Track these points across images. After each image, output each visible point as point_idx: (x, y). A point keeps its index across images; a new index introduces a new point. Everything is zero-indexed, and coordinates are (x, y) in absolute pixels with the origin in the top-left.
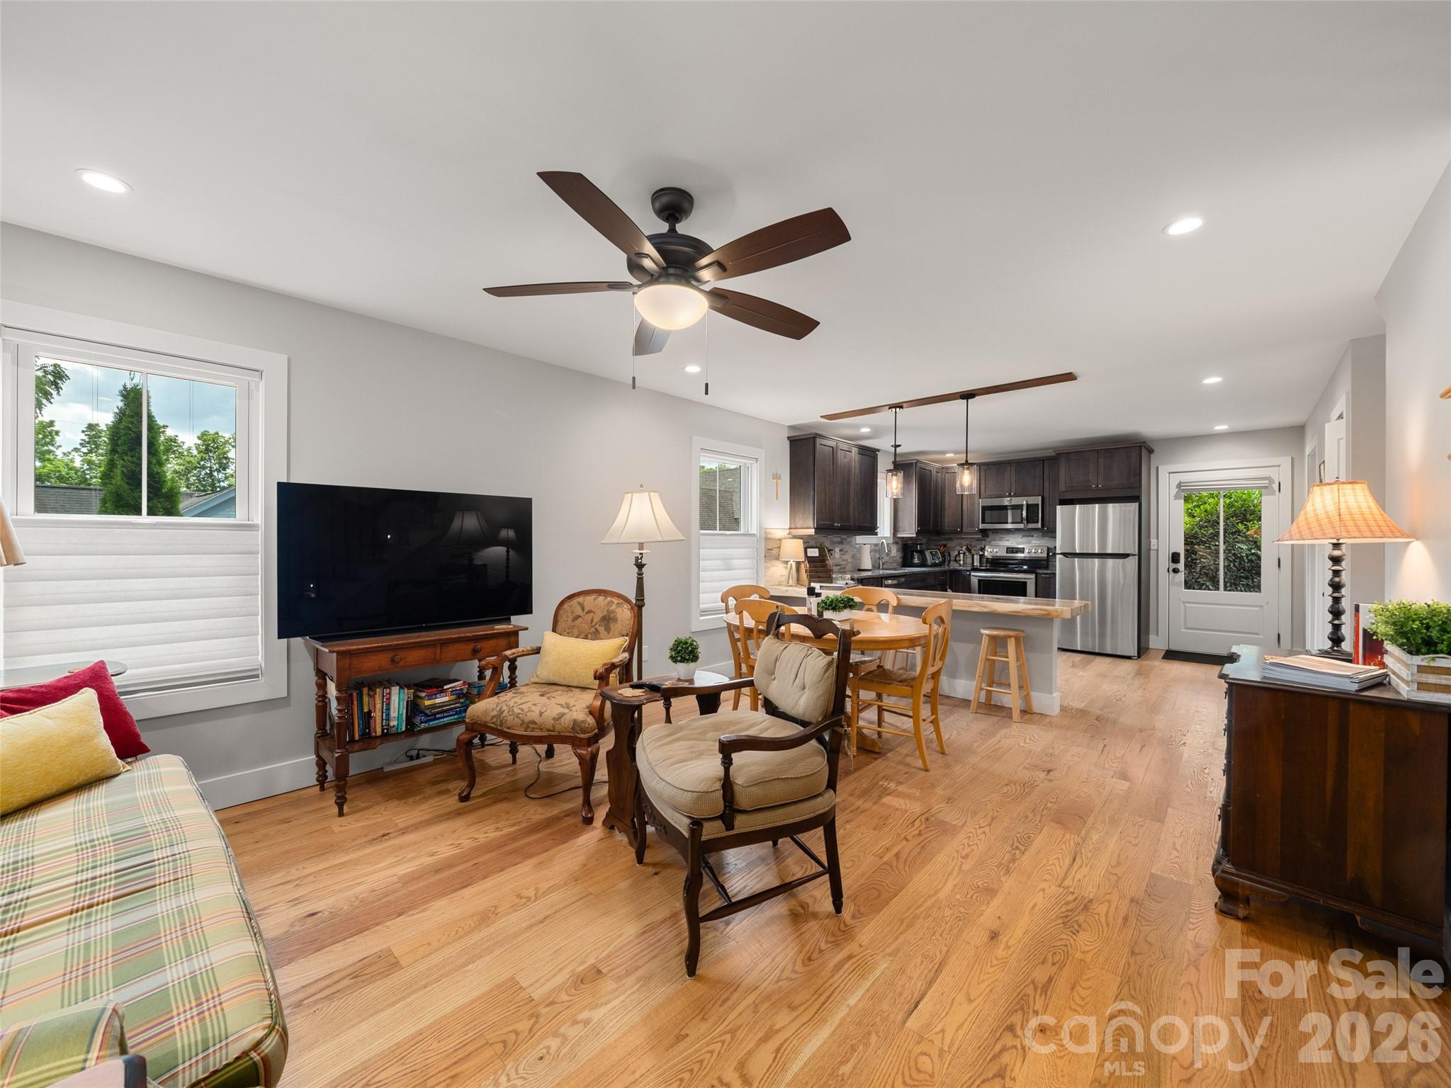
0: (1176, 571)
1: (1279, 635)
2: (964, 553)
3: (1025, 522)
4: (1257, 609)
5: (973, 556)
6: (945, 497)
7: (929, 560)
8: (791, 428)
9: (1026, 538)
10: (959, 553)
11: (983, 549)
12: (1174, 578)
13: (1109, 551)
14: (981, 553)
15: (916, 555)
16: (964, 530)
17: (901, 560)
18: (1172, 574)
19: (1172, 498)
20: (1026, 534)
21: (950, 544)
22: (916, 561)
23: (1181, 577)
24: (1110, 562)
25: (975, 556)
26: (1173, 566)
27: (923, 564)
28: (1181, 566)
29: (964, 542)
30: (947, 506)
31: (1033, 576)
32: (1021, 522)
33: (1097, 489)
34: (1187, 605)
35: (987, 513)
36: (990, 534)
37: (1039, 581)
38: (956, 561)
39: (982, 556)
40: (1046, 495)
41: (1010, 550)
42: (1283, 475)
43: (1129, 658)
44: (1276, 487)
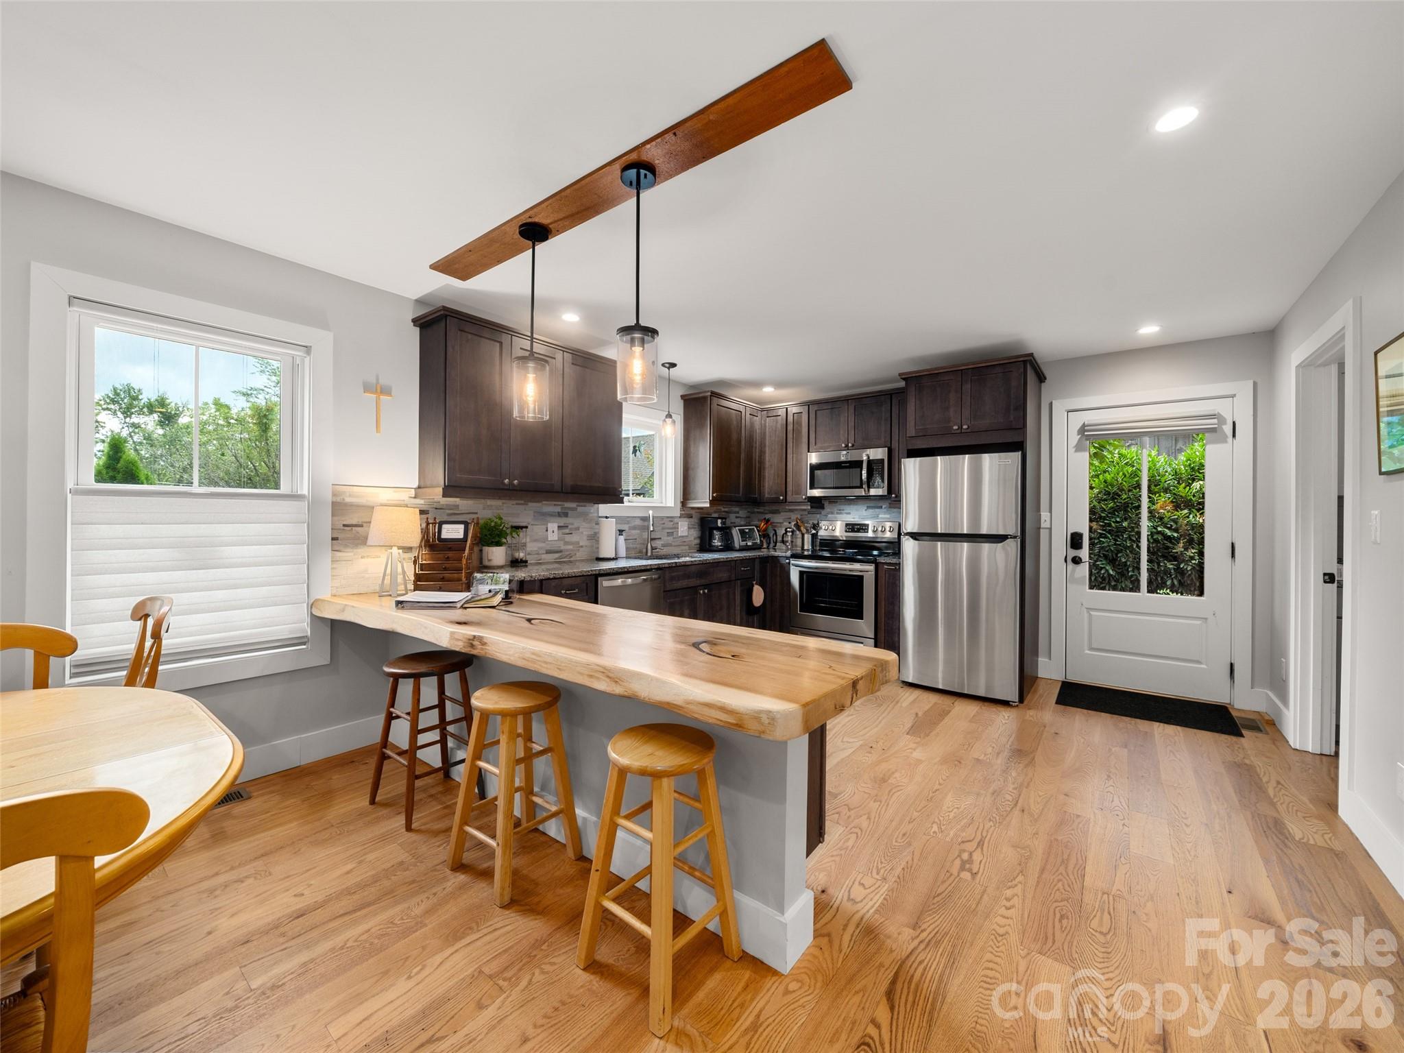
0: (1077, 561)
1: (1232, 665)
2: (793, 532)
3: (865, 486)
4: (1198, 622)
5: (803, 535)
6: (765, 453)
7: (737, 540)
8: (420, 302)
9: (871, 511)
10: (786, 532)
11: (816, 526)
12: (1073, 571)
13: (984, 531)
14: (814, 532)
15: (717, 534)
16: (789, 499)
17: (698, 541)
18: (1071, 565)
19: (1072, 450)
20: (872, 504)
21: (777, 519)
22: (717, 542)
23: (1084, 570)
24: (986, 547)
25: (806, 536)
26: (1073, 553)
27: (728, 547)
28: (1084, 553)
29: (794, 516)
30: (767, 464)
31: (871, 567)
32: (861, 487)
33: (961, 432)
34: (1092, 613)
35: (818, 473)
36: (826, 504)
37: (881, 574)
38: (783, 542)
39: (814, 536)
40: (895, 445)
41: (851, 527)
42: (1239, 410)
43: (1005, 703)
44: (1228, 429)
